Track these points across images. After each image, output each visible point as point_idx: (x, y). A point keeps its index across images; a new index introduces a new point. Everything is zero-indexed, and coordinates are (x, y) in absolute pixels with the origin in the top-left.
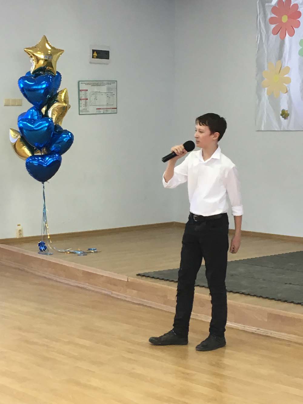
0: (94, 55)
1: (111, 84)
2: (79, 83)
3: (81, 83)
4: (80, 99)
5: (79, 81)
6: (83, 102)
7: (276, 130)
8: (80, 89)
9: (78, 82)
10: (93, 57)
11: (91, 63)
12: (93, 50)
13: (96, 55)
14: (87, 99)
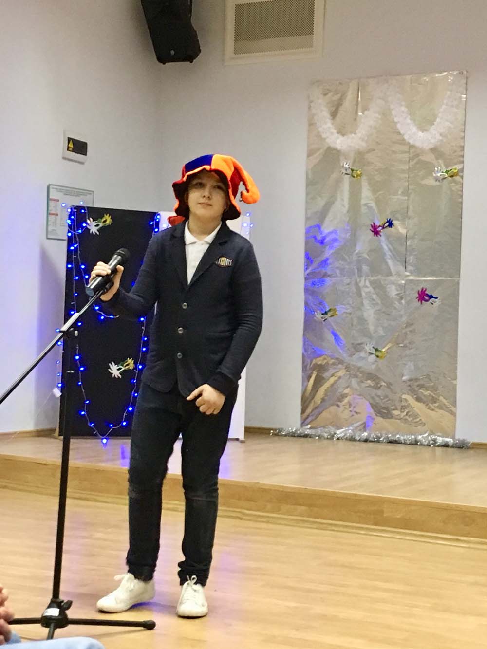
0: (70, 145)
1: (86, 195)
2: (48, 188)
3: (53, 188)
4: (48, 214)
5: (50, 185)
6: (51, 218)
8: (51, 197)
9: (47, 184)
10: (68, 150)
11: (64, 158)
12: (69, 139)
13: (72, 147)
14: (57, 215)
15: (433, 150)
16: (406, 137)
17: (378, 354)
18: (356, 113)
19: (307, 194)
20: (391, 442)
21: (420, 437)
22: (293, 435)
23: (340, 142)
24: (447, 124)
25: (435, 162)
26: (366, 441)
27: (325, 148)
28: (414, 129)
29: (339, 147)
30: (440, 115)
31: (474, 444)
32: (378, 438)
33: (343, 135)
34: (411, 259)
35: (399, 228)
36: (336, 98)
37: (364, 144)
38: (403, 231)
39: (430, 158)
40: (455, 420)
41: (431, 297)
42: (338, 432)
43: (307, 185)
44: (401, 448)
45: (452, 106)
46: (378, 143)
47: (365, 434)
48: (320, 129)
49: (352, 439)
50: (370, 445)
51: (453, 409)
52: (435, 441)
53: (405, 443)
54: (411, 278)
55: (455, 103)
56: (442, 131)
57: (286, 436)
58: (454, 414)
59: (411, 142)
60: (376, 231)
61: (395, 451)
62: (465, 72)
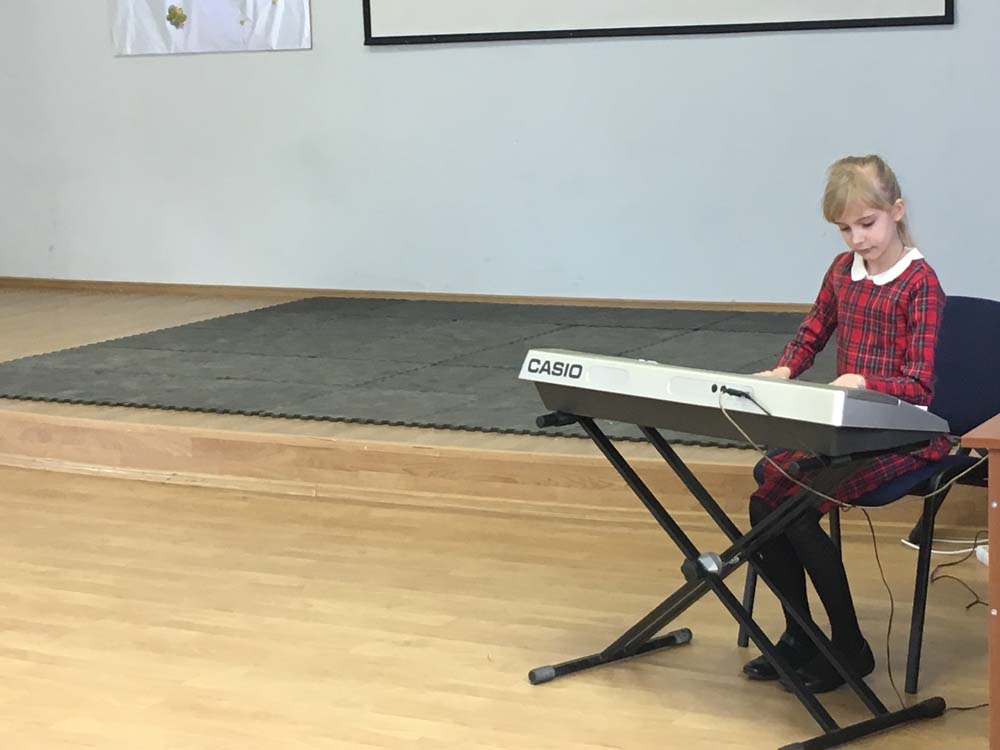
7: (159, 52)
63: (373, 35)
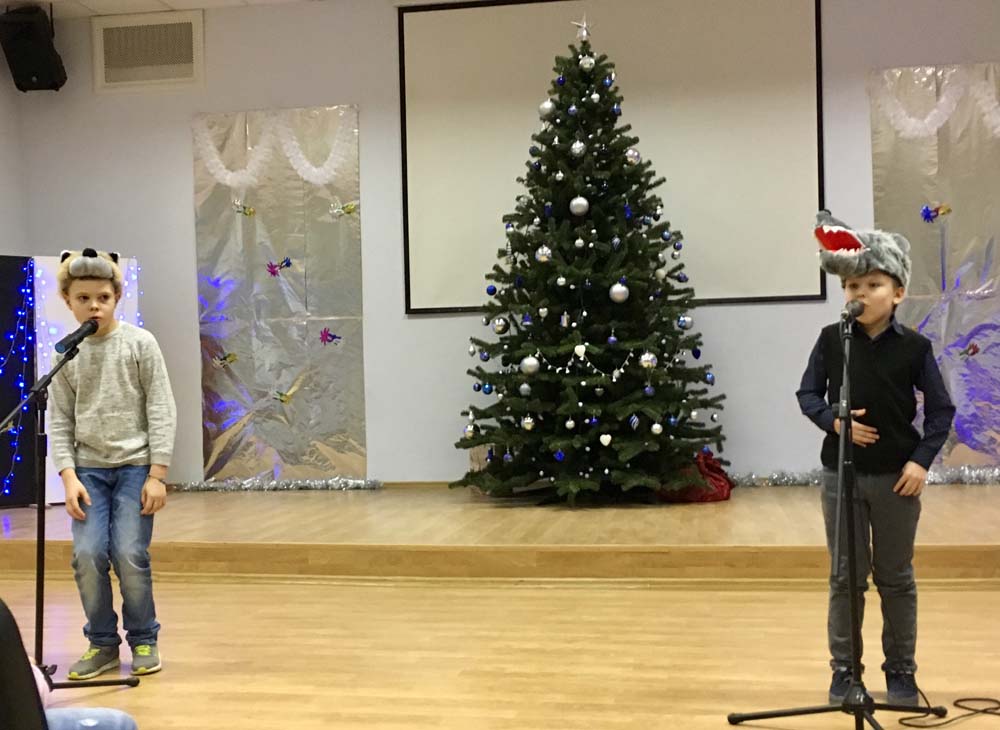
15: (329, 186)
16: (299, 173)
17: (283, 398)
18: (246, 148)
19: (198, 234)
20: (301, 489)
21: (330, 482)
22: (197, 490)
23: (229, 178)
24: (341, 159)
25: (331, 198)
26: (275, 489)
27: (213, 185)
28: (307, 165)
29: (228, 183)
30: (333, 150)
31: (385, 484)
32: (288, 485)
33: (233, 171)
34: (311, 299)
35: (299, 267)
36: (223, 131)
37: (256, 181)
38: (301, 270)
39: (324, 194)
40: (366, 460)
41: (334, 337)
42: (245, 483)
43: (197, 225)
44: (312, 493)
45: (345, 141)
46: (270, 179)
47: (274, 483)
48: (208, 165)
49: (260, 489)
50: (281, 493)
51: (362, 449)
52: (346, 484)
53: (316, 489)
54: (313, 318)
55: (348, 138)
56: (336, 166)
57: (188, 491)
58: (364, 455)
59: (305, 178)
60: (273, 272)
61: (307, 498)
62: (356, 106)
63: (412, 307)
